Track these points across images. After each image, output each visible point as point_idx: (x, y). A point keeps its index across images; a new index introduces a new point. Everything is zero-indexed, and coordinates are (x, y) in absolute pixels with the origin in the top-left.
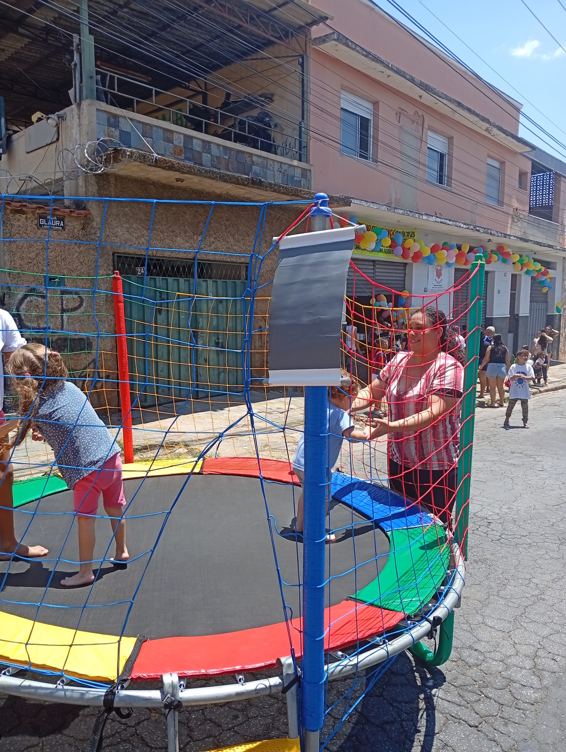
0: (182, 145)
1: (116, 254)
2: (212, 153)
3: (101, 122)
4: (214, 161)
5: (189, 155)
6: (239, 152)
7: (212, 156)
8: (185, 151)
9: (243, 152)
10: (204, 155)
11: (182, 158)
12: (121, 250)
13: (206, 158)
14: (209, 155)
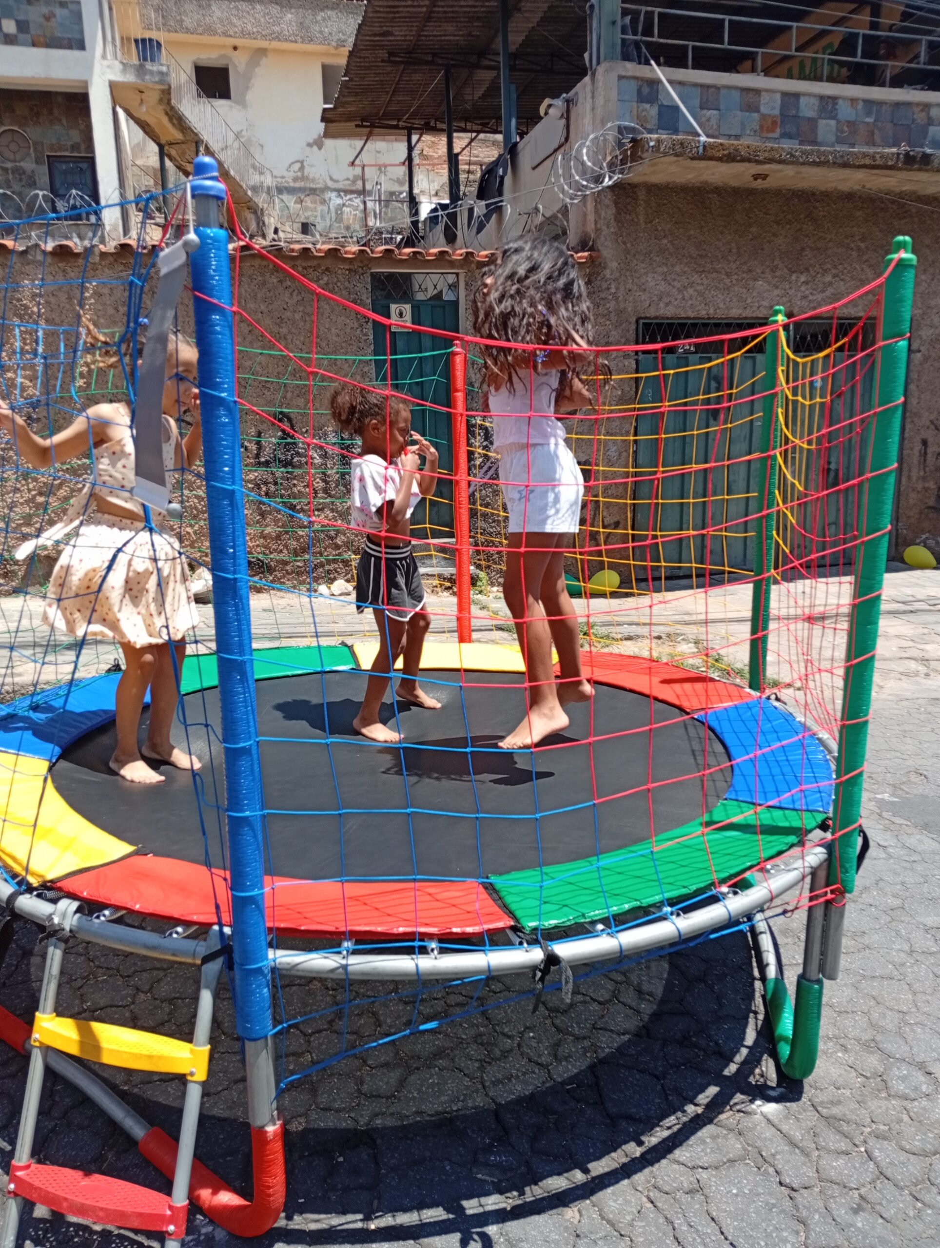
0: (777, 112)
1: (641, 321)
2: (840, 117)
3: (626, 98)
4: (842, 132)
5: (788, 128)
6: (898, 105)
7: (838, 122)
8: (782, 122)
9: (909, 104)
10: (822, 123)
11: (776, 134)
12: (652, 312)
13: (826, 128)
14: (833, 123)
